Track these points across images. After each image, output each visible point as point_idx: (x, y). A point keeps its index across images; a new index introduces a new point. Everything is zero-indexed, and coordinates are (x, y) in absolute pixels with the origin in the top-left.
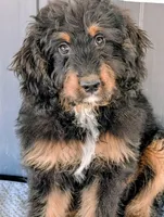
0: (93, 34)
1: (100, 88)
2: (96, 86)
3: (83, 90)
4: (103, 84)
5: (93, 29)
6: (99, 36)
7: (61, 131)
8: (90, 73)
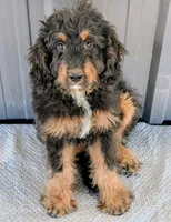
0: (84, 38)
1: (82, 80)
2: (80, 78)
3: (70, 80)
4: (86, 77)
5: (84, 34)
6: (89, 40)
7: (66, 110)
8: (76, 66)
